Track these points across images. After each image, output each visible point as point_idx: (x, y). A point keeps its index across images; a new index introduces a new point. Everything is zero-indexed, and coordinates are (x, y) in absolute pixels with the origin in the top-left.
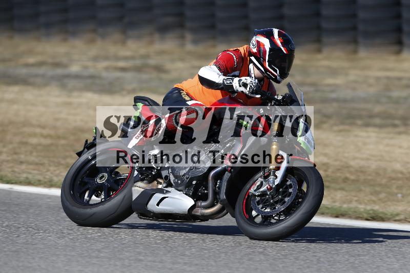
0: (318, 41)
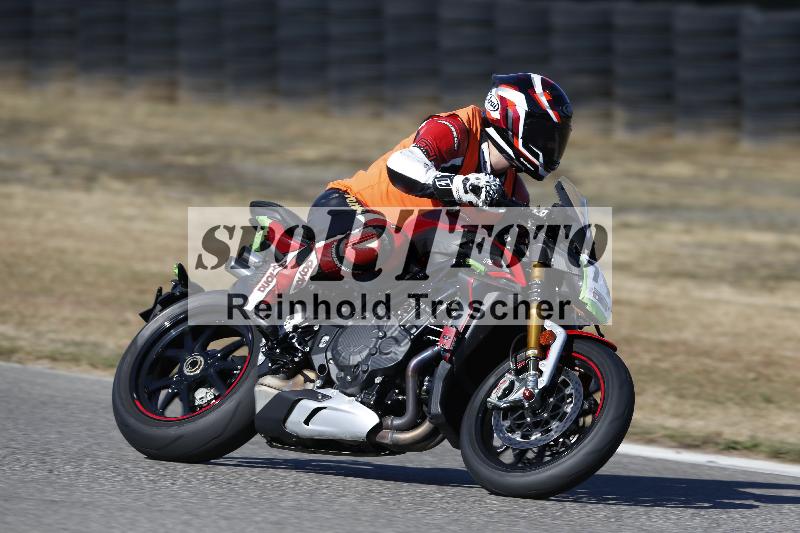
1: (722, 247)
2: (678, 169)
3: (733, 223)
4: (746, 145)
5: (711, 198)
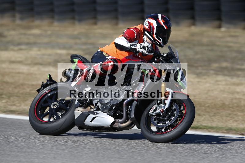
0: (95, 18)
1: (50, 55)
2: (36, 31)
3: (53, 47)
4: (56, 24)
5: (46, 40)
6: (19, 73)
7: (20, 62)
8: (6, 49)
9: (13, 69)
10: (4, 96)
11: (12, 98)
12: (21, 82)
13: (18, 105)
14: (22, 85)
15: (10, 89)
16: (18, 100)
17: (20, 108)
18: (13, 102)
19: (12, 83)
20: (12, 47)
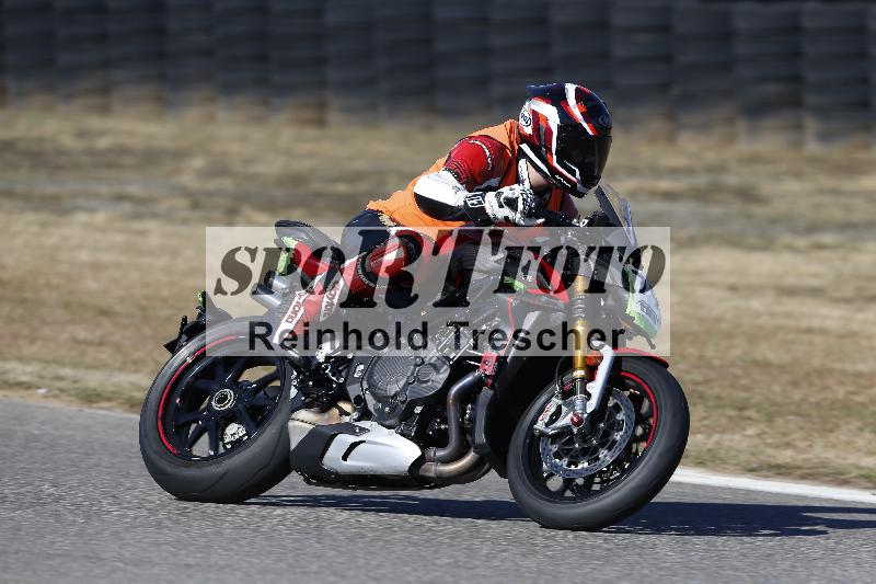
6: (810, 331)
7: (815, 292)
8: (767, 246)
9: (788, 315)
10: (750, 413)
11: (779, 422)
12: (816, 362)
13: (802, 444)
14: (821, 373)
15: (777, 388)
16: (801, 428)
17: (810, 456)
18: (784, 435)
19: (783, 368)
20: (787, 238)
